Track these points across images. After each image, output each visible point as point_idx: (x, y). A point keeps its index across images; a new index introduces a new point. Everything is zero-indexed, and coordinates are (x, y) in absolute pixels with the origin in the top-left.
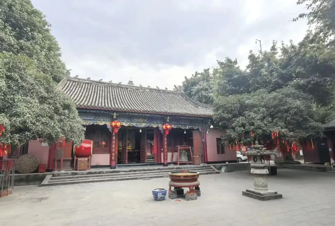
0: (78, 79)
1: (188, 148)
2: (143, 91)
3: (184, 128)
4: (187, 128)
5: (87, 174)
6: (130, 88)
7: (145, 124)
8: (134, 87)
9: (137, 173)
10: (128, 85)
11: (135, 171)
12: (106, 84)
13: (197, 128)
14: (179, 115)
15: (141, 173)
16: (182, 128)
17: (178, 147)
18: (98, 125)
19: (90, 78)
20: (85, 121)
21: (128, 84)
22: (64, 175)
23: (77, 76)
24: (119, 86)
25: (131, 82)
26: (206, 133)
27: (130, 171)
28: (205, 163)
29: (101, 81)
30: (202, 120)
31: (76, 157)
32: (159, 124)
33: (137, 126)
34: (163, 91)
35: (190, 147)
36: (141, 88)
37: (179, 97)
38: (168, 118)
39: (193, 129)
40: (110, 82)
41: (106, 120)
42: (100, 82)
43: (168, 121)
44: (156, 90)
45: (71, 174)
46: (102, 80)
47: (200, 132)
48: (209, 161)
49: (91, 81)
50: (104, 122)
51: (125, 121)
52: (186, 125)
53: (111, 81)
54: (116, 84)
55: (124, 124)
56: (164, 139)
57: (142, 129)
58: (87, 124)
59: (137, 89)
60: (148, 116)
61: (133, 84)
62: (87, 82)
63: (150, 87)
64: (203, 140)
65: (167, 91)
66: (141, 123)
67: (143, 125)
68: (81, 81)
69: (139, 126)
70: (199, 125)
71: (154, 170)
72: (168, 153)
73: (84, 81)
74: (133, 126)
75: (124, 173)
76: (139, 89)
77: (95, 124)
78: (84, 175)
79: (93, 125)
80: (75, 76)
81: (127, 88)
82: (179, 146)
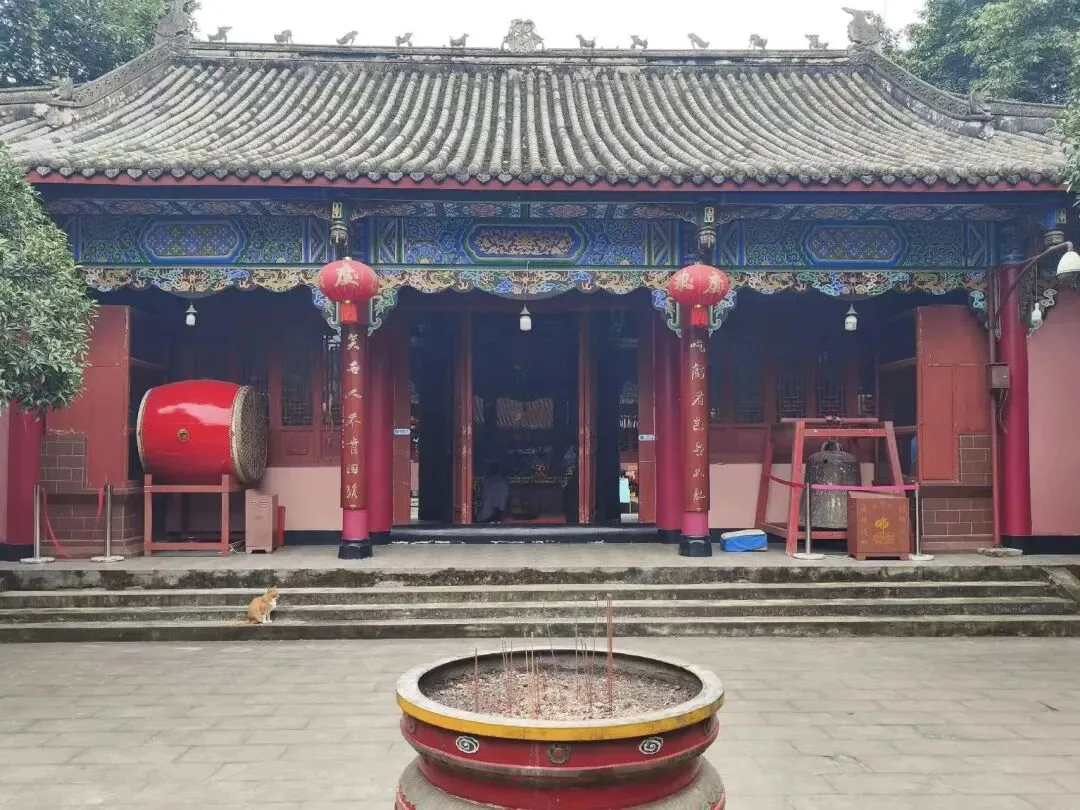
0: (226, 46)
1: (870, 432)
2: (599, 76)
3: (846, 290)
4: (870, 286)
5: (185, 582)
6: (517, 66)
7: (554, 275)
8: (543, 54)
9: (479, 596)
10: (507, 47)
11: (468, 577)
12: (378, 59)
13: (951, 282)
14: (793, 187)
15: (504, 597)
16: (830, 291)
17: (792, 426)
18: (261, 293)
19: (288, 34)
20: (186, 272)
21: (509, 38)
22: (60, 582)
23: (222, 32)
24: (454, 61)
25: (524, 27)
26: (1025, 323)
27: (437, 578)
28: (1006, 541)
29: (349, 44)
30: (999, 225)
31: (155, 482)
32: (652, 272)
33: (499, 290)
34: (737, 59)
35: (889, 425)
36: (589, 55)
37: (846, 86)
38: (709, 216)
39: (922, 298)
40: (399, 40)
41: (307, 258)
42: (343, 53)
43: (707, 238)
44: (685, 59)
45: (95, 578)
46: (352, 35)
47: (977, 318)
48: (1041, 527)
49: (293, 49)
50: (296, 269)
51: (424, 261)
52: (855, 271)
53: (408, 35)
54: (437, 51)
55: (418, 281)
56: (688, 371)
57: (537, 306)
58: (201, 288)
59: (565, 64)
60: (573, 220)
61: (537, 39)
62: (273, 56)
63: (644, 44)
64: (1000, 378)
65: (764, 53)
66: (523, 265)
67: (543, 283)
68: (242, 55)
69: (517, 291)
70: (971, 263)
71: (599, 576)
72: (713, 468)
73: (257, 55)
74: (477, 295)
75: (401, 588)
76: (577, 67)
77: (244, 285)
78: (166, 587)
79: (232, 291)
80: (215, 32)
81: (500, 70)
82: (800, 423)
